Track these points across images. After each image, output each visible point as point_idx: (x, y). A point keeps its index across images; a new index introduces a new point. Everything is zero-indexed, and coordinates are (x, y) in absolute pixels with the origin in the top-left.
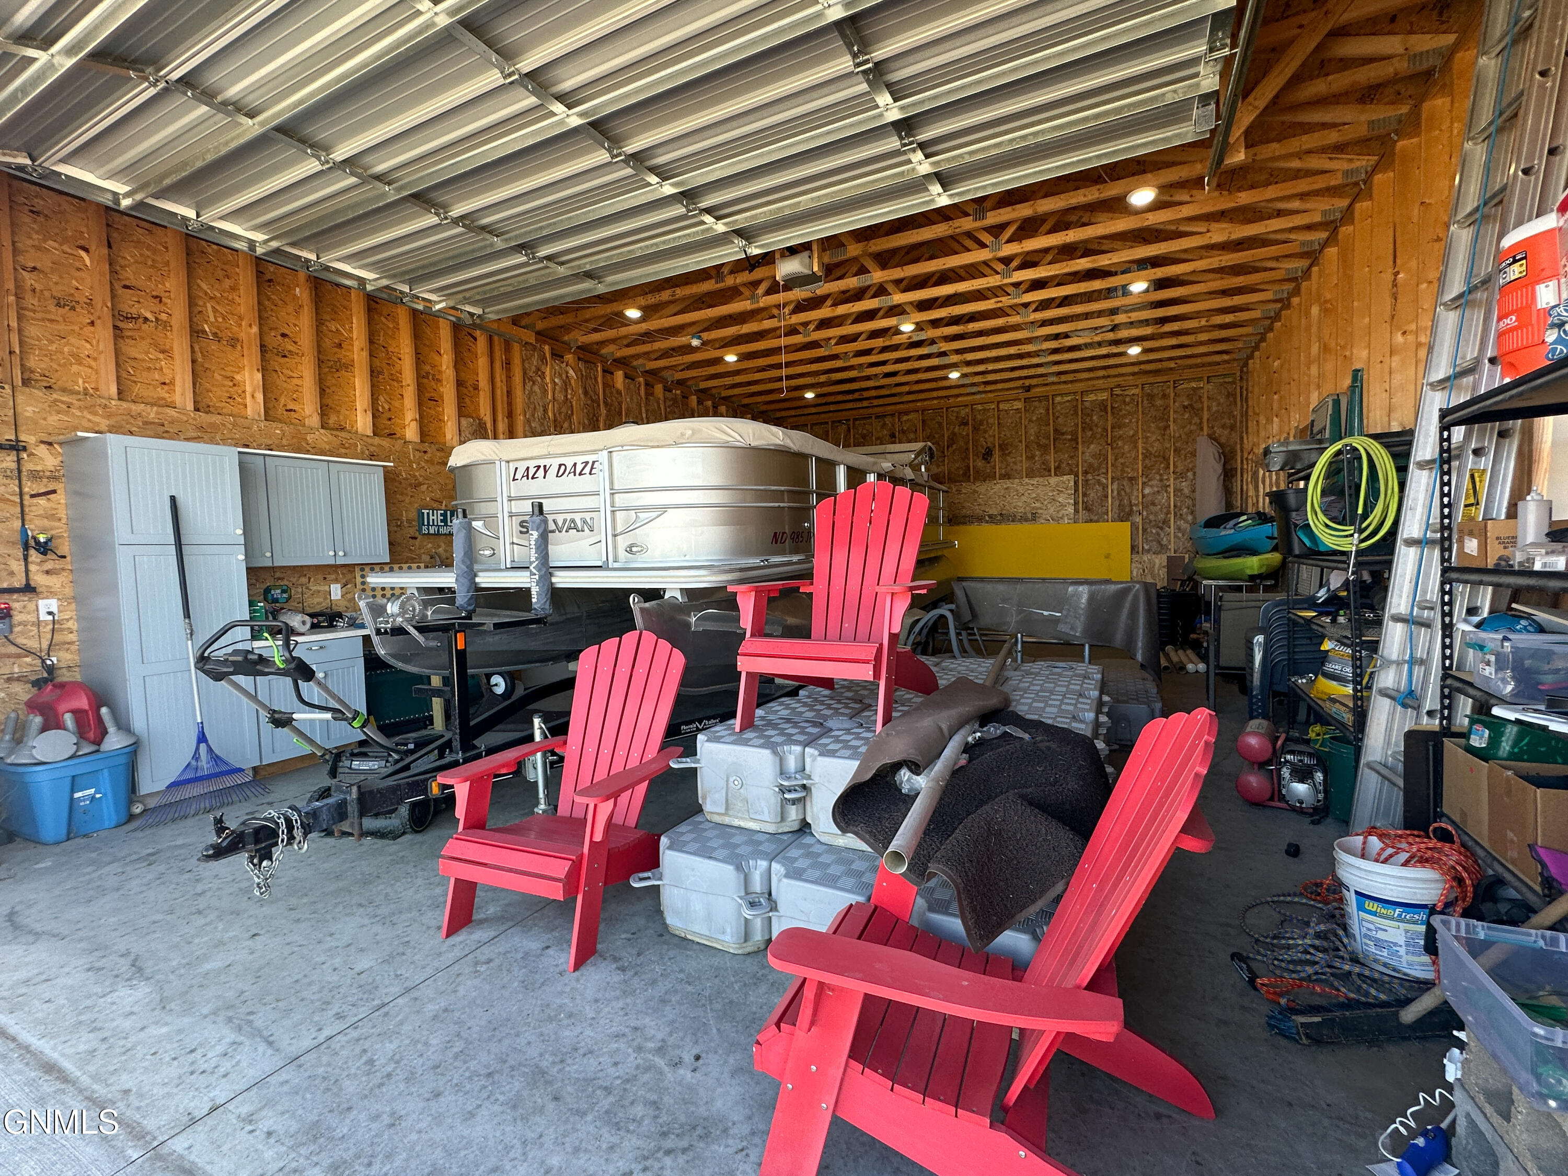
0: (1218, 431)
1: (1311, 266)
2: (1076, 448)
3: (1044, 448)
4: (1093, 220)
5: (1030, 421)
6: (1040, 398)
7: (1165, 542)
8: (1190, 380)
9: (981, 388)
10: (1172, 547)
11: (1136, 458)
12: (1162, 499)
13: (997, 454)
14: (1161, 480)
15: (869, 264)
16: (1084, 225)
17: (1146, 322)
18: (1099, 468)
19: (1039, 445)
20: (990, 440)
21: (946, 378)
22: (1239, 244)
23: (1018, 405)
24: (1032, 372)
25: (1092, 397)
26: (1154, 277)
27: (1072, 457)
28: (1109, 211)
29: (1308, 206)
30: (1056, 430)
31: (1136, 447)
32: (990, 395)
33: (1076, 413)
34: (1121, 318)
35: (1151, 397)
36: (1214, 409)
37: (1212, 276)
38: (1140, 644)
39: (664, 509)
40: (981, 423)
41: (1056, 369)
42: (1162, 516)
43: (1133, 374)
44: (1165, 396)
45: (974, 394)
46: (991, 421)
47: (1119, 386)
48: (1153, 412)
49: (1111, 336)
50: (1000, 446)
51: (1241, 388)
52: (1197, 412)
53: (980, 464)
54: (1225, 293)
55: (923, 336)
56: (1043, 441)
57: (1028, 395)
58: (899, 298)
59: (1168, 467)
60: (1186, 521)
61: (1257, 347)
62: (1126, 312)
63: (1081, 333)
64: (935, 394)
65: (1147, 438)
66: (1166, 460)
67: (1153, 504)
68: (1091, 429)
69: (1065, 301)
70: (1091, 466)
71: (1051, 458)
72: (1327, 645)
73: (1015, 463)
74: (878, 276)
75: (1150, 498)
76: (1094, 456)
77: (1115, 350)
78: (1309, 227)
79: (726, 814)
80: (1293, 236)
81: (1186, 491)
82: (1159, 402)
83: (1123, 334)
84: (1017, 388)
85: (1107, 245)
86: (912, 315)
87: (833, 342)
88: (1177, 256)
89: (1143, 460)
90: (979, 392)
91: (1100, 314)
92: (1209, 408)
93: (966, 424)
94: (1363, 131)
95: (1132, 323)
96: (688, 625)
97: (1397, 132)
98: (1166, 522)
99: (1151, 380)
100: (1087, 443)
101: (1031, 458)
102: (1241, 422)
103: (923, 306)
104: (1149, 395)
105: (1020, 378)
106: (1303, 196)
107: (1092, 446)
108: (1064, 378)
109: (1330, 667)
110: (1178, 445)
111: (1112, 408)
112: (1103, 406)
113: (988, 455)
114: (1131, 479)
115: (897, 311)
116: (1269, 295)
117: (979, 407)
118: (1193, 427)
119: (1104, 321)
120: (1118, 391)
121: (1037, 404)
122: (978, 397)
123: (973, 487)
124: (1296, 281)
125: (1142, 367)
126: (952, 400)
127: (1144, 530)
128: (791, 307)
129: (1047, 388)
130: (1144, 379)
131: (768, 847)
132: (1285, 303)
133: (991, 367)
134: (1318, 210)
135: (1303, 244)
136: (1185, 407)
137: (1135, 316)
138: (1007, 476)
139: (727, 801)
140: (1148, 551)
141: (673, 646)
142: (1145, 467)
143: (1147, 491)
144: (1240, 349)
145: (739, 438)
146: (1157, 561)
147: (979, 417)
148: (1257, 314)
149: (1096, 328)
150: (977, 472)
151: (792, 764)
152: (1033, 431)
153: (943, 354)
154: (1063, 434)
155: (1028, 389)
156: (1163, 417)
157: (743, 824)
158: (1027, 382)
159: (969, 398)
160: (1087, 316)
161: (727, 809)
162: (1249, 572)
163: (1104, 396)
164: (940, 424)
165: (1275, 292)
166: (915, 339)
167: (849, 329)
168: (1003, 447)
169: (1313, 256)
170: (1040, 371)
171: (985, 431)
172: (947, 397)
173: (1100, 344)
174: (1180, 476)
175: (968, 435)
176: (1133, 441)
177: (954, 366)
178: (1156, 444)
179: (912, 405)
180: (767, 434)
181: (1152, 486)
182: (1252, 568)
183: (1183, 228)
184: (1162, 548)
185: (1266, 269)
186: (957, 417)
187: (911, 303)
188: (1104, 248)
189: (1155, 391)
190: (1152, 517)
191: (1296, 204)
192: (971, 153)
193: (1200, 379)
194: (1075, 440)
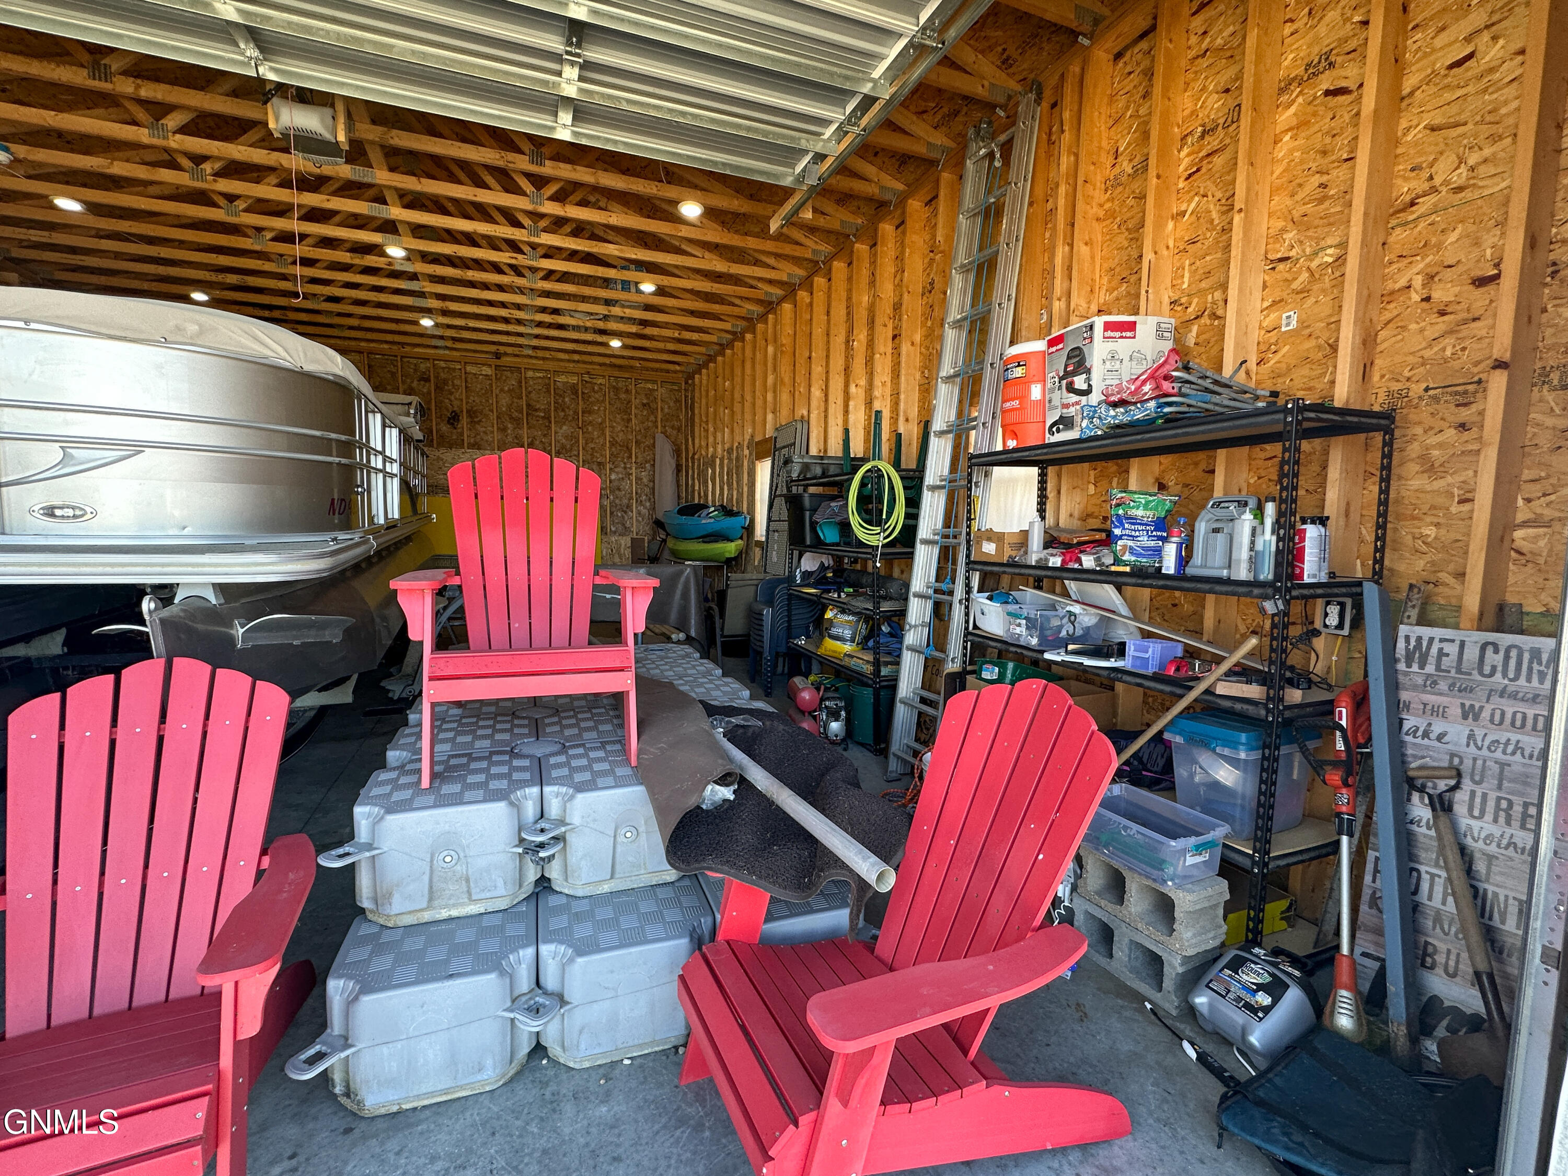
0: (669, 430)
1: (768, 313)
2: (549, 428)
3: (517, 422)
4: (609, 208)
5: (502, 390)
6: (511, 369)
7: (628, 524)
8: (647, 381)
9: (449, 344)
10: (634, 529)
11: (604, 445)
12: (626, 485)
13: (464, 421)
14: (625, 468)
15: (375, 155)
16: (600, 208)
17: (632, 321)
18: (571, 450)
19: (511, 418)
20: (456, 403)
21: (416, 323)
22: (719, 277)
23: (487, 371)
24: (512, 339)
25: (562, 379)
26: (660, 283)
27: (545, 435)
28: (624, 205)
29: (780, 266)
30: (528, 405)
31: (604, 434)
32: (455, 353)
33: (548, 391)
34: (616, 311)
35: (616, 389)
36: (666, 410)
37: (688, 296)
38: (693, 622)
39: (137, 447)
40: (445, 382)
41: (535, 342)
42: (625, 501)
43: (601, 365)
44: (627, 391)
45: (436, 347)
46: (457, 382)
47: (588, 373)
48: (618, 405)
49: (601, 325)
50: (468, 411)
51: (686, 397)
52: (653, 411)
53: (445, 428)
54: (692, 313)
55: (409, 268)
56: (515, 414)
57: (498, 362)
58: (396, 212)
59: (630, 457)
60: (645, 508)
61: (705, 365)
62: (623, 306)
63: (577, 315)
64: (389, 337)
65: (613, 427)
66: (629, 450)
67: (619, 489)
68: (563, 410)
69: (565, 277)
70: (563, 447)
71: (524, 432)
72: (829, 615)
73: (485, 432)
74: (381, 176)
75: (615, 484)
76: (566, 437)
77: (599, 338)
78: (770, 282)
79: (429, 907)
80: (760, 285)
81: (645, 480)
82: (623, 396)
83: (612, 326)
84: (487, 352)
85: (611, 236)
86: (404, 239)
87: (269, 235)
88: (671, 269)
89: (610, 448)
90: (446, 348)
91: (595, 300)
92: (662, 409)
93: (427, 380)
94: (836, 226)
95: (622, 318)
96: (231, 640)
97: (854, 235)
98: (629, 506)
99: (617, 373)
100: (560, 423)
101: (503, 430)
102: (686, 426)
103: (419, 231)
104: (614, 387)
105: (494, 343)
106: (777, 256)
107: (565, 428)
108: (540, 354)
109: (834, 631)
110: (639, 437)
111: (583, 393)
112: (574, 389)
113: (454, 419)
114: (599, 464)
115: (389, 227)
116: (728, 326)
117: (442, 364)
118: (650, 424)
119: (601, 309)
120: (586, 377)
121: (509, 374)
122: (441, 352)
123: (437, 453)
124: (750, 323)
125: (613, 360)
126: (408, 349)
127: (612, 513)
128: (218, 165)
129: (518, 360)
130: (609, 372)
131: (518, 929)
132: (737, 336)
133: (472, 323)
134: (786, 272)
135: (766, 293)
136: (644, 405)
137: (629, 312)
138: (476, 446)
139: (431, 887)
140: (615, 532)
141: (256, 678)
142: (611, 455)
143: (613, 477)
144: (689, 364)
145: (284, 354)
146: (623, 542)
147: (443, 375)
148: (714, 338)
149: (592, 314)
150: (441, 436)
151: (530, 810)
152: (505, 400)
153: (421, 295)
154: (536, 410)
155: (498, 356)
156: (626, 410)
157: (454, 913)
158: (502, 349)
159: (432, 351)
160: (584, 299)
161: (431, 899)
162: (728, 555)
163: (574, 380)
164: (393, 374)
165: (733, 325)
166: (398, 267)
167: (295, 226)
168: (471, 413)
169: (770, 306)
170: (520, 341)
171: (451, 393)
172: (403, 344)
173: (586, 329)
174: (641, 466)
175: (429, 393)
176: (601, 427)
177: (428, 312)
178: (621, 434)
179: (353, 343)
180: (321, 356)
181: (617, 473)
182: (730, 552)
183: (684, 247)
184: (626, 530)
185: (734, 305)
186: (415, 370)
187: (409, 223)
188: (610, 238)
189: (620, 385)
190: (617, 501)
191: (771, 261)
192: (629, 101)
193: (655, 382)
194: (548, 418)
